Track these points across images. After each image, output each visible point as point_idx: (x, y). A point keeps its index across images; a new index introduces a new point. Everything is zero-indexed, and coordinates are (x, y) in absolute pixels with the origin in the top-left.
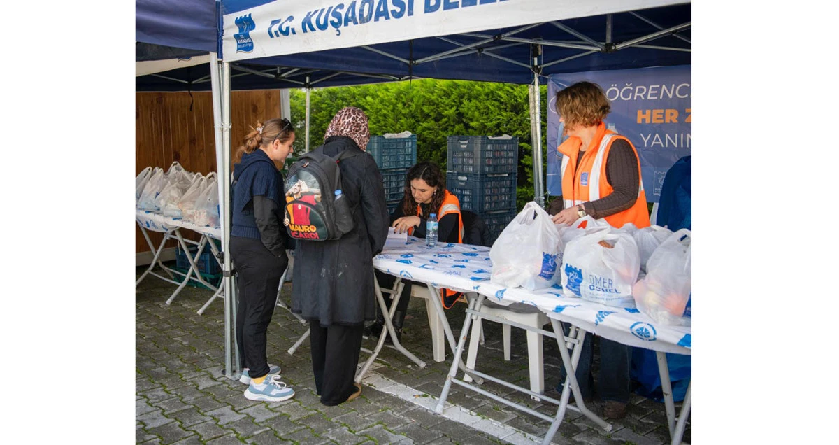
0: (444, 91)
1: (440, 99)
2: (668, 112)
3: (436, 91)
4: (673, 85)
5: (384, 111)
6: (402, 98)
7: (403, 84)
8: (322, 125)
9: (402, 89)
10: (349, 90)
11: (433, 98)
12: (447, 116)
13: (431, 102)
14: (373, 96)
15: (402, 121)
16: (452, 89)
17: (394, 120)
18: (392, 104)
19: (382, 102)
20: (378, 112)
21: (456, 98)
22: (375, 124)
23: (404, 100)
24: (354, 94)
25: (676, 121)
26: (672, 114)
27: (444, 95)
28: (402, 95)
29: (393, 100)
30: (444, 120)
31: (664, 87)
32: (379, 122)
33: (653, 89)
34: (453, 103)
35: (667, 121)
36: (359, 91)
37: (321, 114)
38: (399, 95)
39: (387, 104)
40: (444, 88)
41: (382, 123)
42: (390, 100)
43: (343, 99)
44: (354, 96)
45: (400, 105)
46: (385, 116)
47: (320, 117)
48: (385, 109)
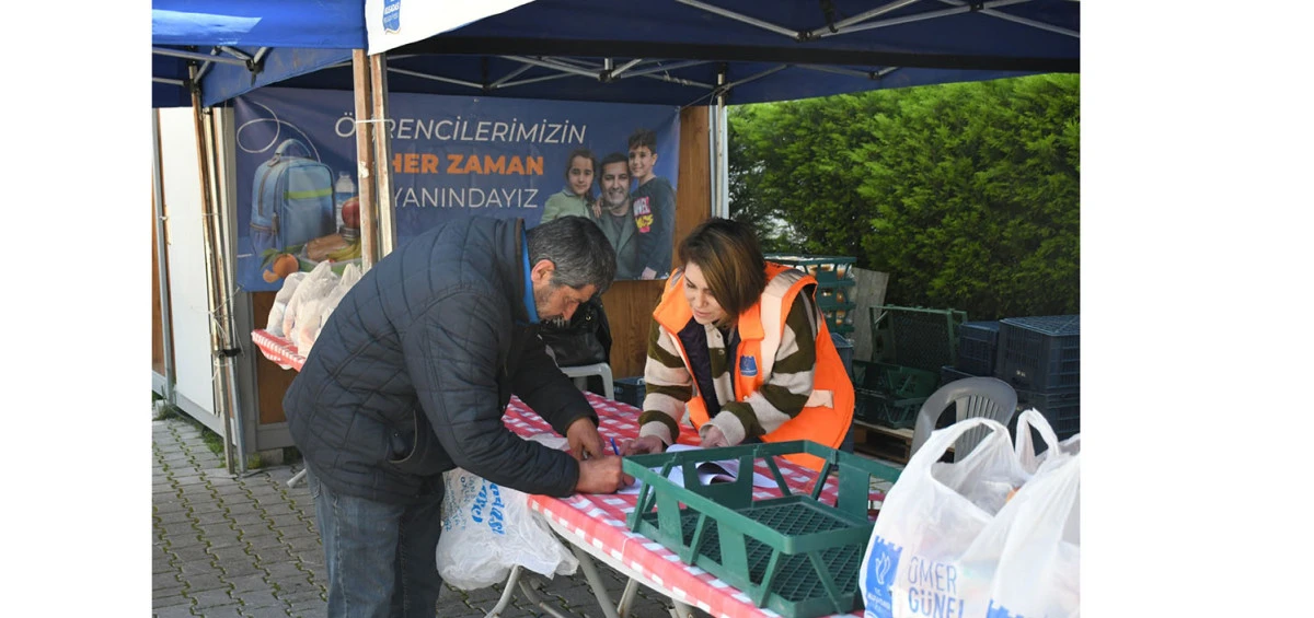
0: (1031, 100)
1: (1022, 117)
2: (426, 157)
3: (1013, 100)
4: (432, 122)
5: (912, 142)
6: (947, 114)
7: (949, 89)
8: (794, 169)
9: (946, 98)
10: (843, 101)
11: (1008, 113)
12: (1035, 153)
13: (1003, 124)
14: (890, 114)
15: (946, 164)
16: (1047, 97)
17: (931, 158)
18: (928, 126)
19: (907, 121)
20: (898, 143)
21: (1057, 116)
22: (891, 167)
23: (952, 120)
24: (854, 108)
25: (436, 172)
26: (430, 161)
27: (1031, 110)
28: (948, 110)
29: (929, 120)
30: (1030, 162)
31: (420, 123)
32: (899, 164)
33: (405, 125)
34: (1050, 126)
35: (425, 170)
36: (864, 102)
37: (793, 147)
38: (941, 109)
39: (918, 127)
40: (1031, 95)
41: (907, 165)
42: (922, 119)
43: (835, 120)
44: (853, 113)
45: (943, 131)
46: (913, 150)
47: (793, 152)
48: (912, 137)
